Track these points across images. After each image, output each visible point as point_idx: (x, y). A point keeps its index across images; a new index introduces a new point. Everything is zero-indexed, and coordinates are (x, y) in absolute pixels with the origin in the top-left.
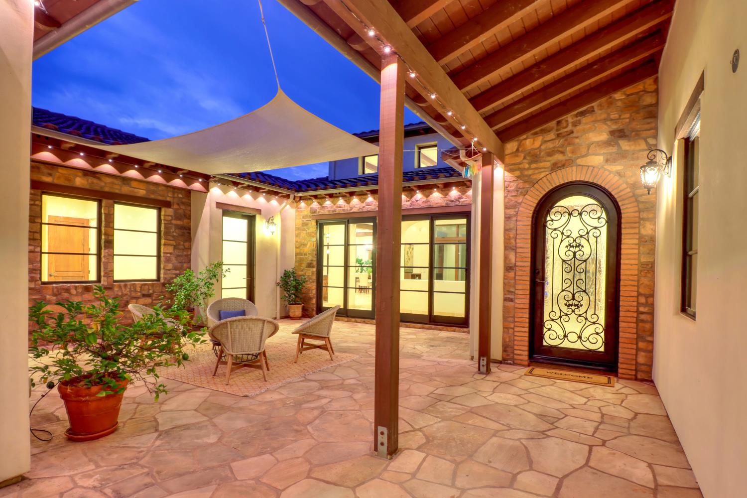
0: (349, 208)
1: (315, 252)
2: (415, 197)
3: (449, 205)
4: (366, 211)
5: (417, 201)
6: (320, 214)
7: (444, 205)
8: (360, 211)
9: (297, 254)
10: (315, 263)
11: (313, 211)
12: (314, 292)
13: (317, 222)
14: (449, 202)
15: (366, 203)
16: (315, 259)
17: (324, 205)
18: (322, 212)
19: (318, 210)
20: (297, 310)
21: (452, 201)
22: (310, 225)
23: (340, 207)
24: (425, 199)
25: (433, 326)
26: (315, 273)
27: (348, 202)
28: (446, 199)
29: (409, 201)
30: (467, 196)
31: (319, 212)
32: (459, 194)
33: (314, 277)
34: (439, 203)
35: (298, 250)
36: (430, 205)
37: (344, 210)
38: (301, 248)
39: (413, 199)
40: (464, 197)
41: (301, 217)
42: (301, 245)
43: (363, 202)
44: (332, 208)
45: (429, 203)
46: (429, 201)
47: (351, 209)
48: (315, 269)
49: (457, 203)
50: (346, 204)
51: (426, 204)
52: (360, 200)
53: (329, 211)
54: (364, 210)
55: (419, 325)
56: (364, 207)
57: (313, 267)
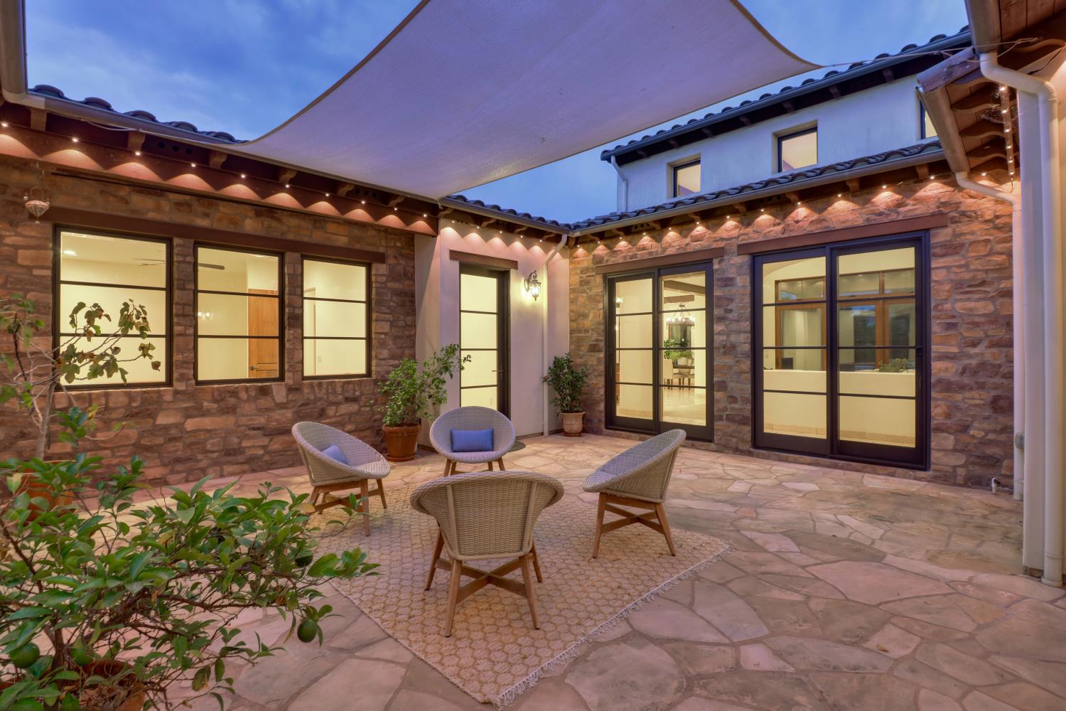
0: (660, 250)
1: (602, 327)
2: (793, 215)
3: (873, 222)
4: (692, 250)
5: (797, 222)
6: (610, 263)
7: (860, 222)
8: (682, 251)
9: (572, 332)
10: (602, 344)
11: (598, 260)
12: (602, 391)
13: (605, 276)
14: (873, 217)
15: (691, 237)
16: (603, 338)
17: (615, 249)
18: (613, 260)
19: (606, 258)
20: (573, 422)
21: (881, 214)
22: (592, 283)
23: (644, 249)
24: (815, 216)
26: (603, 360)
27: (658, 239)
28: (864, 210)
29: (779, 224)
30: (916, 200)
31: (607, 261)
32: (897, 196)
33: (602, 368)
34: (847, 221)
35: (574, 325)
36: (828, 227)
37: (650, 253)
38: (579, 321)
39: (789, 220)
40: (908, 201)
41: (579, 271)
42: (580, 315)
43: (685, 237)
44: (629, 252)
45: (825, 224)
46: (824, 220)
47: (665, 249)
48: (602, 355)
49: (894, 217)
50: (654, 243)
51: (819, 226)
52: (680, 234)
53: (625, 257)
54: (689, 251)
55: (809, 459)
56: (687, 244)
57: (600, 351)
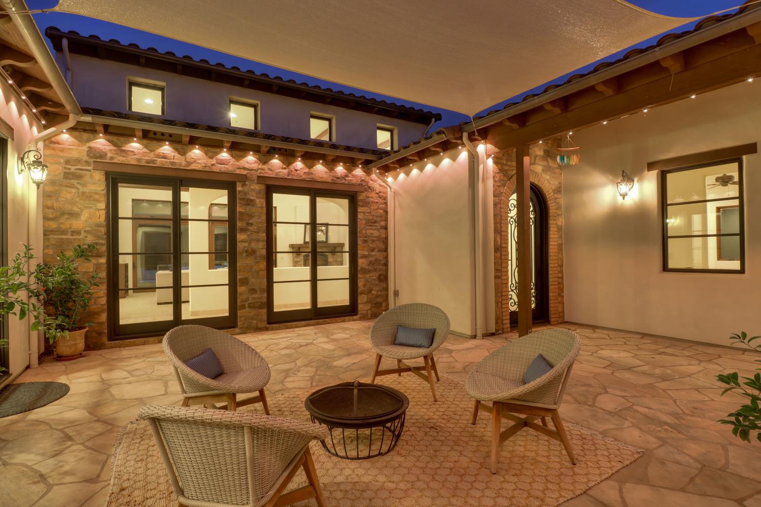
0: (184, 163)
1: (103, 230)
2: (294, 165)
3: (335, 182)
4: (218, 171)
5: (296, 170)
6: (115, 161)
7: (329, 180)
8: (207, 169)
9: (46, 233)
10: (104, 249)
11: (97, 157)
12: (104, 301)
13: (107, 174)
14: (335, 179)
15: (217, 159)
16: (104, 242)
17: (123, 148)
18: (119, 159)
19: (109, 155)
21: (338, 178)
22: (87, 179)
23: (164, 157)
24: (307, 170)
25: (321, 320)
26: (105, 267)
28: (331, 174)
29: (285, 168)
30: (352, 175)
31: (112, 158)
32: (345, 171)
33: (103, 274)
34: (323, 178)
35: (53, 225)
36: (314, 179)
37: (172, 163)
38: (62, 220)
39: (292, 167)
40: (350, 175)
41: (62, 161)
42: (63, 214)
43: (211, 158)
44: (145, 156)
45: (312, 176)
46: (312, 174)
47: (189, 163)
48: (103, 260)
49: (343, 181)
50: (177, 155)
51: (309, 176)
52: (206, 154)
53: (139, 160)
54: (215, 170)
56: (213, 165)
57: (99, 256)
